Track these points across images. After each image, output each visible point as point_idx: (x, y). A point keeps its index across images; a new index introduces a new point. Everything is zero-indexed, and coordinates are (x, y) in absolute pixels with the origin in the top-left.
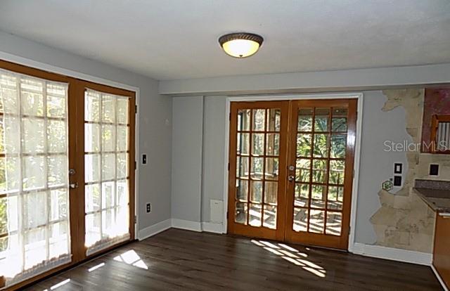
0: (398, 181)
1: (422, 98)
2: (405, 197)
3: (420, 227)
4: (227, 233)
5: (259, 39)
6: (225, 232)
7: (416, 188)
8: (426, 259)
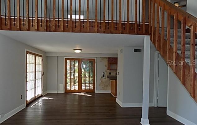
0: (104, 76)
1: (107, 59)
2: (105, 79)
3: (108, 85)
4: (65, 93)
5: (81, 50)
6: (64, 92)
7: (107, 77)
8: (110, 92)
